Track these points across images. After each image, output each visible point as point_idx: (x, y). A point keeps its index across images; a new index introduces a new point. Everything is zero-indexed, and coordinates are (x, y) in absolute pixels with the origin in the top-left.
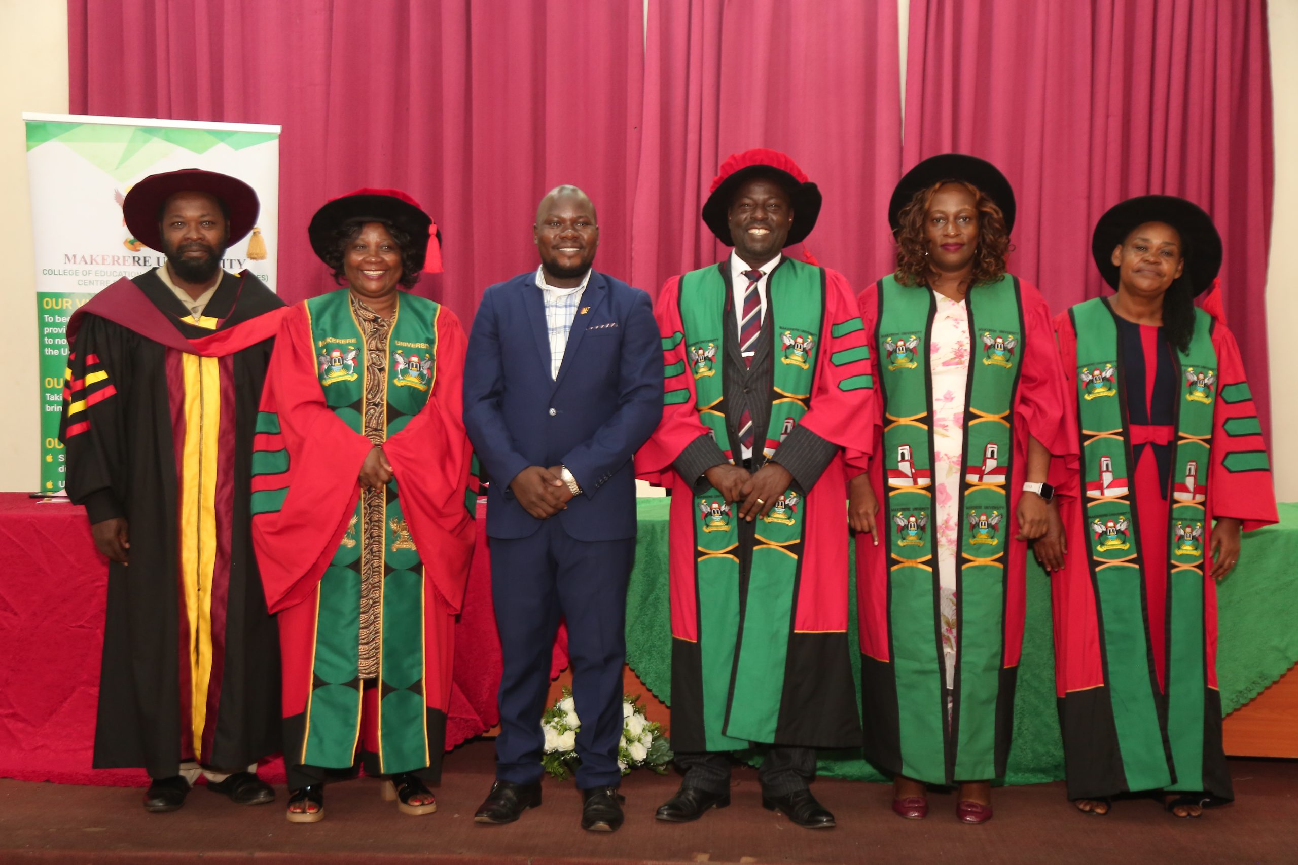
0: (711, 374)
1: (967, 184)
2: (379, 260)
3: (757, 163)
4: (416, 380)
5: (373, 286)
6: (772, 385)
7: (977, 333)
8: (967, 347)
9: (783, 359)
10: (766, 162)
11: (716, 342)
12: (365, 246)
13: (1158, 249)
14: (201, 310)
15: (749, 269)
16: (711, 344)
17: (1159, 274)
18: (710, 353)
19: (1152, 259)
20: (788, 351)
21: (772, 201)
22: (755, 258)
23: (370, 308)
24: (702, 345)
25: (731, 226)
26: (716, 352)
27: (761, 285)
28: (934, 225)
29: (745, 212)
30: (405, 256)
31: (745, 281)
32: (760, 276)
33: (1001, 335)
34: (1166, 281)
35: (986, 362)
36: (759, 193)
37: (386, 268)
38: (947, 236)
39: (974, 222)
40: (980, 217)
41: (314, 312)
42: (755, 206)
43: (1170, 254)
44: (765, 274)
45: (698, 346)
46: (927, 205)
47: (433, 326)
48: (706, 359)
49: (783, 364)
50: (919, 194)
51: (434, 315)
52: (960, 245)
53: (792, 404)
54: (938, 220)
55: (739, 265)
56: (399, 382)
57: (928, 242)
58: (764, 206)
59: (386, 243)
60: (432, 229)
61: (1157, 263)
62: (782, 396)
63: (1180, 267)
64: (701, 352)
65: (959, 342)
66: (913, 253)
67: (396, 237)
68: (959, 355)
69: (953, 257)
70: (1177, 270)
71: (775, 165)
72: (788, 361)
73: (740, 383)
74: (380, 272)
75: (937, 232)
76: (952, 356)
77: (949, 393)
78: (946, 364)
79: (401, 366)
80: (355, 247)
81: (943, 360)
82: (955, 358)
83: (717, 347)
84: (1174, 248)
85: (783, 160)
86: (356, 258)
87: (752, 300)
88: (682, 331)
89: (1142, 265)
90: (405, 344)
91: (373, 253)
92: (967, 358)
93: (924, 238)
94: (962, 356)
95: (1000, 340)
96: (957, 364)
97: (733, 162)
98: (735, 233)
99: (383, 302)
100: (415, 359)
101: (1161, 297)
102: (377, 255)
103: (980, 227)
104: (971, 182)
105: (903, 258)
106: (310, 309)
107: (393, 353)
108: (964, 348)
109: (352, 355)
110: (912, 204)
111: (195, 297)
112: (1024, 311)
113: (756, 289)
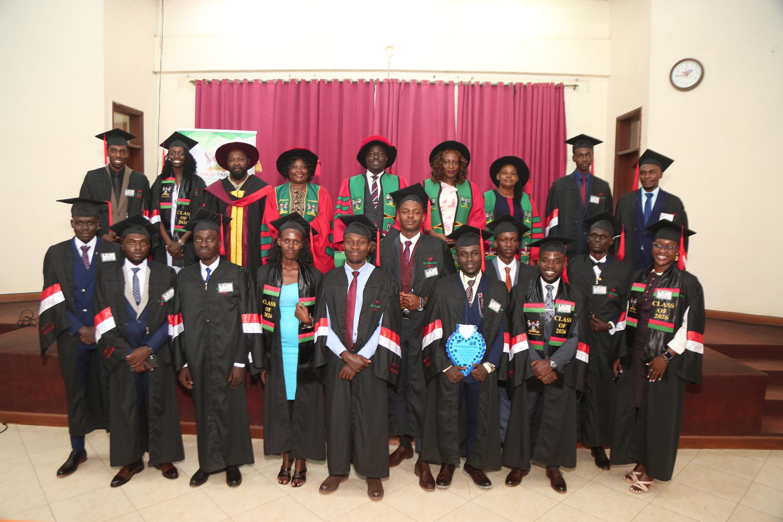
0: (360, 208)
1: (456, 151)
2: (301, 171)
3: (375, 139)
4: (314, 213)
5: (299, 180)
6: (383, 212)
7: (459, 197)
8: (456, 201)
9: (386, 204)
10: (378, 139)
11: (362, 198)
12: (297, 167)
13: (510, 173)
14: (239, 188)
15: (373, 175)
16: (360, 199)
17: (512, 181)
18: (359, 202)
19: (509, 176)
20: (388, 201)
21: (381, 152)
22: (375, 172)
23: (295, 189)
24: (357, 199)
25: (367, 162)
26: (361, 201)
27: (378, 181)
28: (446, 164)
29: (371, 157)
30: (309, 170)
31: (372, 179)
32: (377, 178)
33: (466, 198)
34: (514, 183)
35: (462, 206)
36: (376, 150)
37: (303, 174)
38: (450, 168)
39: (458, 164)
40: (460, 162)
41: (277, 191)
42: (375, 154)
43: (514, 174)
44: (379, 177)
45: (355, 199)
46: (443, 157)
47: (317, 195)
48: (358, 204)
49: (386, 205)
50: (440, 152)
51: (318, 191)
52: (453, 171)
53: (390, 219)
54: (447, 162)
55: (369, 174)
56: (308, 213)
57: (443, 169)
58: (378, 154)
59: (303, 166)
60: (318, 161)
61: (510, 177)
62: (387, 216)
63: (518, 178)
64: (356, 201)
65: (453, 199)
66: (437, 172)
67: (307, 164)
68: (453, 204)
69: (450, 175)
70: (517, 179)
71: (381, 140)
72: (388, 204)
73: (373, 212)
74: (301, 175)
75: (446, 166)
76: (451, 204)
77: (450, 216)
78: (449, 207)
79: (309, 208)
80: (293, 167)
81: (448, 206)
82: (452, 205)
83: (362, 200)
84: (515, 172)
85: (384, 139)
86: (294, 171)
87: (375, 186)
88: (350, 196)
89: (506, 178)
90: (310, 201)
91: (299, 169)
92: (456, 205)
93: (441, 168)
94: (454, 204)
95: (466, 200)
96: (453, 207)
97: (367, 140)
98: (368, 164)
99: (301, 186)
100: (314, 206)
101: (513, 188)
102: (301, 169)
103: (460, 166)
104: (458, 150)
105: (434, 173)
106: (276, 190)
107: (307, 203)
108: (455, 201)
109: (287, 204)
110: (438, 155)
111: (238, 184)
112: (473, 191)
113: (376, 182)
